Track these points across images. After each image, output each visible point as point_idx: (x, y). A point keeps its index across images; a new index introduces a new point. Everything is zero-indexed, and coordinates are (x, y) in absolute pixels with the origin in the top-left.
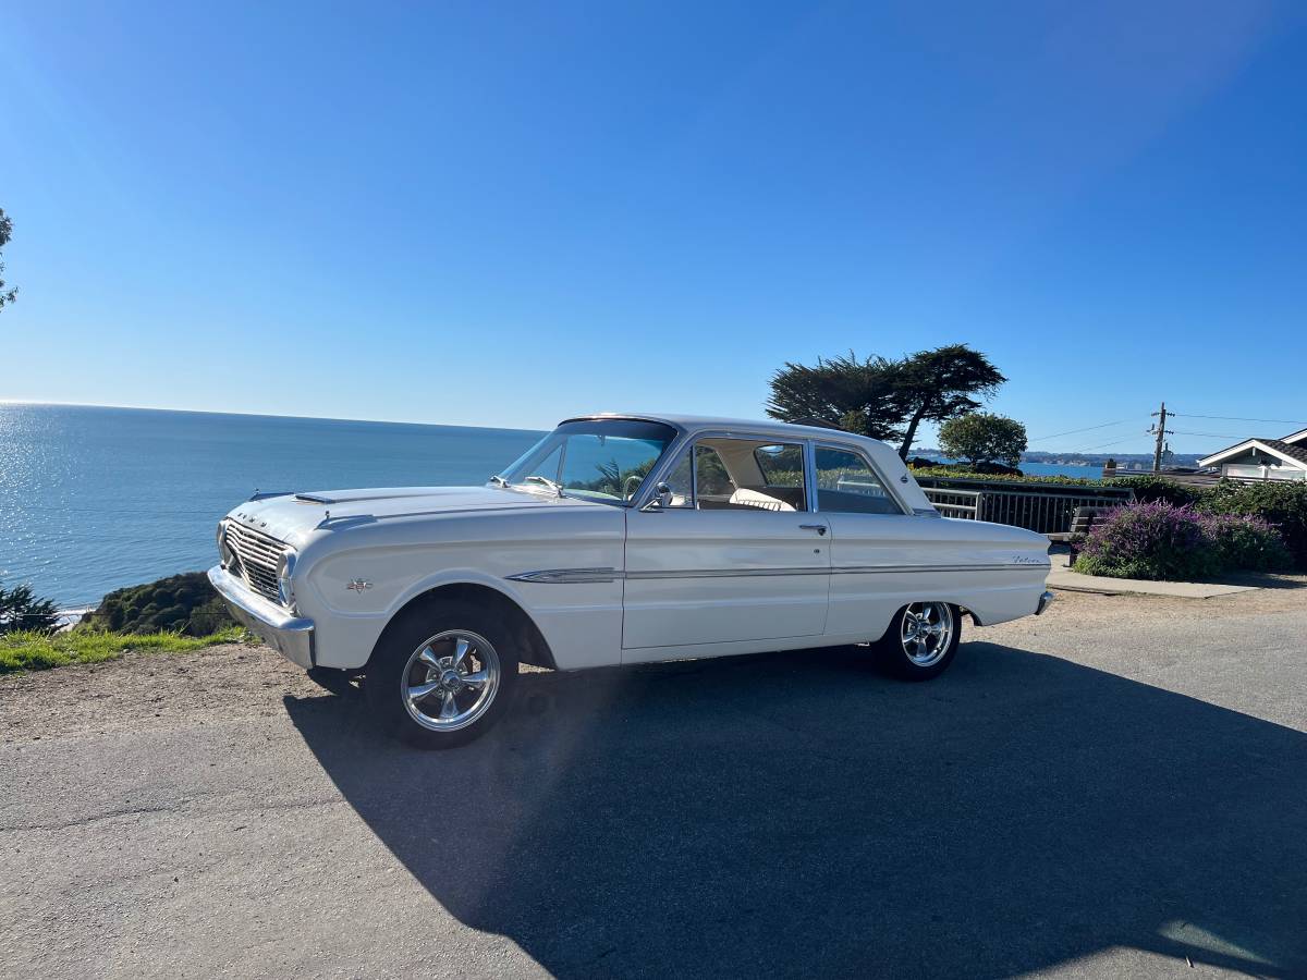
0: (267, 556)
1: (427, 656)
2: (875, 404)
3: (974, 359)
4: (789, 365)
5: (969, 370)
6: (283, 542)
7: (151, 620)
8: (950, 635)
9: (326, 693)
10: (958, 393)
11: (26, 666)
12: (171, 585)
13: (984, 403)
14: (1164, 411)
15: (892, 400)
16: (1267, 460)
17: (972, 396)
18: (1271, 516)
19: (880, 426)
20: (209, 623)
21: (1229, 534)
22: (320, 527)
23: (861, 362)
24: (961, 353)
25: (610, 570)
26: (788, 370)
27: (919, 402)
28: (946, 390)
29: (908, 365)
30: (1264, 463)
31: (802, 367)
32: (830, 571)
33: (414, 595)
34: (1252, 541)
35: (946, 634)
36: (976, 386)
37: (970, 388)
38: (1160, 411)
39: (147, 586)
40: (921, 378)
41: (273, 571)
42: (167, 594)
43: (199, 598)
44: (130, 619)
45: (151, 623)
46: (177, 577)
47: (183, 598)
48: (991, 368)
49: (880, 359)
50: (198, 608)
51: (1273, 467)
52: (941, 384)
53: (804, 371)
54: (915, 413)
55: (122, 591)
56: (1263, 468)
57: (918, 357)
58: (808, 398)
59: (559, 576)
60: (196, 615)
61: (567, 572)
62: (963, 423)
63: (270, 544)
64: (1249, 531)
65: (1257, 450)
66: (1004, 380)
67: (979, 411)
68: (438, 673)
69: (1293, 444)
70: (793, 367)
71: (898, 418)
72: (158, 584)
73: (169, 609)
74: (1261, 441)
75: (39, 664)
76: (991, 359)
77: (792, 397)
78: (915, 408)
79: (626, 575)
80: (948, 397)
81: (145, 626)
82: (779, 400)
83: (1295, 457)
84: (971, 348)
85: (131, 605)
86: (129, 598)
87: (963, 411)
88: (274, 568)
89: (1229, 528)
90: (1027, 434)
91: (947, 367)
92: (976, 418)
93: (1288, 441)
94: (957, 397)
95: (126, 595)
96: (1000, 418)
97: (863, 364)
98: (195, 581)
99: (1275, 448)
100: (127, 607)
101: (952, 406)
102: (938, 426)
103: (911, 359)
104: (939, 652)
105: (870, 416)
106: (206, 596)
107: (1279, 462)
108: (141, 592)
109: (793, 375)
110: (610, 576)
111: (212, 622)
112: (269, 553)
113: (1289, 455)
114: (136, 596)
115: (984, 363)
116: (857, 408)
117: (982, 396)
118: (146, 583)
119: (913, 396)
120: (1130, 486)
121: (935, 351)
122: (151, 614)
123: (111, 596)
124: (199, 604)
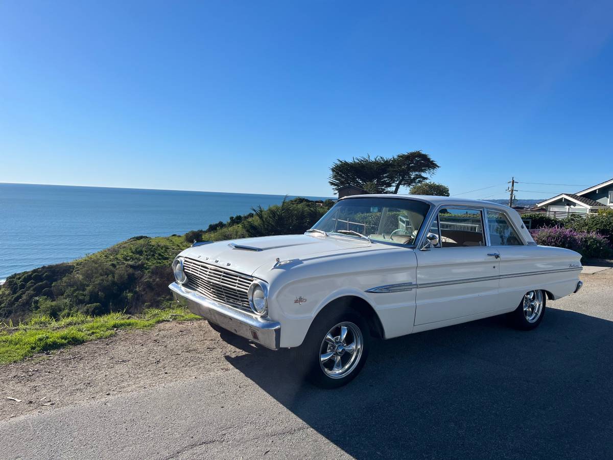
0: (236, 283)
1: (329, 337)
2: (379, 179)
3: (424, 157)
4: (339, 161)
5: (422, 162)
6: (251, 276)
7: (32, 289)
8: (541, 305)
9: (244, 353)
10: (417, 173)
11: (69, 343)
12: (41, 271)
13: (429, 177)
14: (513, 181)
15: (386, 177)
16: (569, 203)
17: (423, 175)
18: (602, 232)
19: (382, 189)
20: (61, 290)
21: (586, 241)
22: (275, 267)
23: (372, 159)
24: (418, 155)
25: (410, 284)
26: (338, 163)
27: (399, 178)
28: (412, 171)
29: (394, 160)
30: (568, 205)
31: (345, 162)
32: (499, 277)
33: (326, 304)
34: (597, 244)
35: (539, 305)
36: (425, 169)
37: (423, 171)
38: (512, 181)
39: (28, 272)
40: (401, 166)
41: (246, 293)
42: (39, 276)
43: (56, 277)
44: (21, 289)
45: (32, 290)
46: (44, 267)
47: (47, 278)
48: (432, 161)
49: (381, 158)
50: (56, 283)
51: (572, 207)
52: (410, 169)
53: (346, 164)
54: (398, 182)
55: (15, 275)
56: (568, 207)
57: (398, 156)
58: (347, 176)
59: (389, 289)
60: (54, 286)
61: (393, 286)
62: (420, 187)
63: (237, 277)
64: (595, 240)
65: (565, 199)
66: (438, 167)
67: (427, 181)
68: (334, 347)
69: (581, 196)
70: (341, 162)
71: (389, 185)
72: (34, 271)
73: (41, 283)
74: (567, 195)
75: (76, 342)
76: (432, 158)
77: (341, 176)
78: (398, 180)
79: (417, 286)
80: (413, 175)
81: (29, 292)
82: (335, 177)
83: (583, 202)
84: (423, 153)
85: (21, 282)
86: (19, 278)
87: (420, 182)
88: (247, 291)
89: (585, 238)
90: (449, 192)
91: (412, 161)
92: (427, 185)
93: (579, 195)
94: (417, 175)
95: (18, 276)
96: (437, 184)
97: (374, 160)
98: (53, 269)
99: (573, 198)
100: (19, 282)
101: (415, 179)
102: (408, 189)
103: (396, 157)
104: (537, 314)
105: (377, 184)
106: (59, 277)
107: (574, 204)
108: (26, 275)
109: (341, 165)
110: (411, 287)
111: (63, 289)
112: (237, 281)
113: (580, 201)
114: (23, 277)
115: (429, 159)
116: (371, 181)
117: (428, 174)
118: (28, 271)
119: (396, 175)
120: (530, 218)
121: (406, 154)
122: (33, 286)
123: (10, 278)
124: (56, 280)
